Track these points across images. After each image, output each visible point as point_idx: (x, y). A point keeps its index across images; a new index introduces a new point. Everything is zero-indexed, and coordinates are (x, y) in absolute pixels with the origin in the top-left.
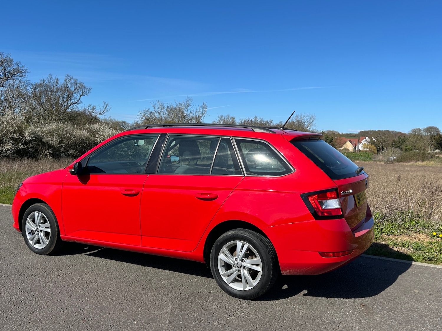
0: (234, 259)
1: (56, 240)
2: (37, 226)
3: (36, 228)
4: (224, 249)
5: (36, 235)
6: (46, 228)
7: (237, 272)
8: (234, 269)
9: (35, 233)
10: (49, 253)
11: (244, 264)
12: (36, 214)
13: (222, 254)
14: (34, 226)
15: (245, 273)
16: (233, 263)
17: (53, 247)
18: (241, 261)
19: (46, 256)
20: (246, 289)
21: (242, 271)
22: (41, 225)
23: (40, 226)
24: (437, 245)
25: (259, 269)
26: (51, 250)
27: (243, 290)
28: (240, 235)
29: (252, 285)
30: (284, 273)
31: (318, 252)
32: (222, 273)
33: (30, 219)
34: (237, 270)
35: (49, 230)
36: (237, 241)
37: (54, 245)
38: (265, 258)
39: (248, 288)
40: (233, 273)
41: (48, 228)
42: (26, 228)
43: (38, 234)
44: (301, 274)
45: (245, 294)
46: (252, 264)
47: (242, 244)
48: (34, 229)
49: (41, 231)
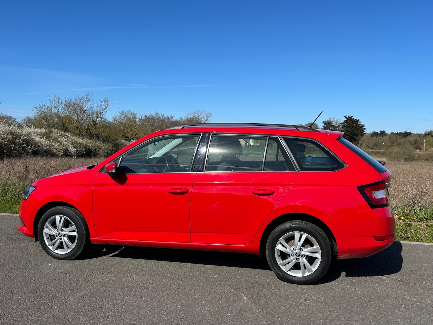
0: (292, 248)
1: (84, 244)
2: (59, 230)
3: (57, 233)
4: (282, 240)
5: (58, 239)
6: (70, 231)
7: (295, 260)
8: (292, 258)
9: (56, 238)
10: (74, 257)
11: (303, 253)
12: (58, 218)
13: (279, 245)
14: (55, 231)
15: (304, 261)
16: (291, 252)
17: (81, 251)
18: (299, 250)
19: (71, 261)
20: (305, 275)
21: (300, 259)
22: (64, 229)
23: (62, 230)
24: (401, 226)
25: (319, 256)
26: (78, 255)
27: (302, 276)
28: (299, 226)
29: (312, 271)
30: (340, 257)
31: (373, 237)
32: (279, 263)
33: (49, 223)
34: (296, 259)
35: (75, 234)
36: (296, 232)
37: (82, 249)
38: (324, 246)
39: (307, 274)
40: (291, 261)
41: (74, 231)
42: (44, 233)
43: (61, 239)
44: (355, 257)
45: (304, 279)
46: (310, 252)
47: (300, 234)
48: (55, 234)
49: (64, 235)
